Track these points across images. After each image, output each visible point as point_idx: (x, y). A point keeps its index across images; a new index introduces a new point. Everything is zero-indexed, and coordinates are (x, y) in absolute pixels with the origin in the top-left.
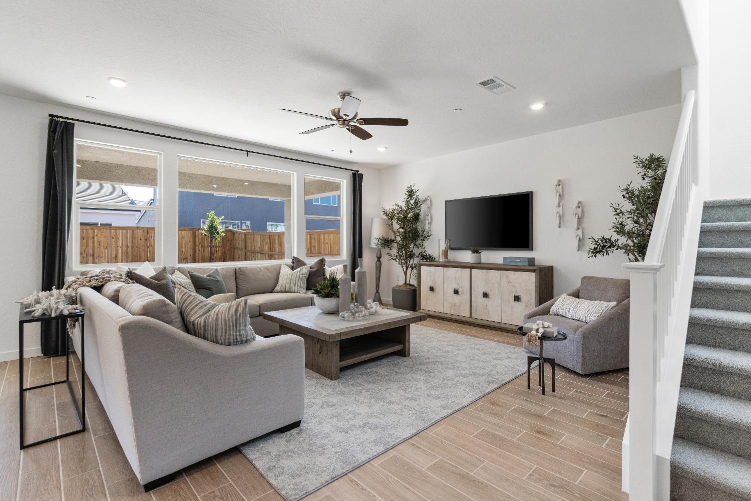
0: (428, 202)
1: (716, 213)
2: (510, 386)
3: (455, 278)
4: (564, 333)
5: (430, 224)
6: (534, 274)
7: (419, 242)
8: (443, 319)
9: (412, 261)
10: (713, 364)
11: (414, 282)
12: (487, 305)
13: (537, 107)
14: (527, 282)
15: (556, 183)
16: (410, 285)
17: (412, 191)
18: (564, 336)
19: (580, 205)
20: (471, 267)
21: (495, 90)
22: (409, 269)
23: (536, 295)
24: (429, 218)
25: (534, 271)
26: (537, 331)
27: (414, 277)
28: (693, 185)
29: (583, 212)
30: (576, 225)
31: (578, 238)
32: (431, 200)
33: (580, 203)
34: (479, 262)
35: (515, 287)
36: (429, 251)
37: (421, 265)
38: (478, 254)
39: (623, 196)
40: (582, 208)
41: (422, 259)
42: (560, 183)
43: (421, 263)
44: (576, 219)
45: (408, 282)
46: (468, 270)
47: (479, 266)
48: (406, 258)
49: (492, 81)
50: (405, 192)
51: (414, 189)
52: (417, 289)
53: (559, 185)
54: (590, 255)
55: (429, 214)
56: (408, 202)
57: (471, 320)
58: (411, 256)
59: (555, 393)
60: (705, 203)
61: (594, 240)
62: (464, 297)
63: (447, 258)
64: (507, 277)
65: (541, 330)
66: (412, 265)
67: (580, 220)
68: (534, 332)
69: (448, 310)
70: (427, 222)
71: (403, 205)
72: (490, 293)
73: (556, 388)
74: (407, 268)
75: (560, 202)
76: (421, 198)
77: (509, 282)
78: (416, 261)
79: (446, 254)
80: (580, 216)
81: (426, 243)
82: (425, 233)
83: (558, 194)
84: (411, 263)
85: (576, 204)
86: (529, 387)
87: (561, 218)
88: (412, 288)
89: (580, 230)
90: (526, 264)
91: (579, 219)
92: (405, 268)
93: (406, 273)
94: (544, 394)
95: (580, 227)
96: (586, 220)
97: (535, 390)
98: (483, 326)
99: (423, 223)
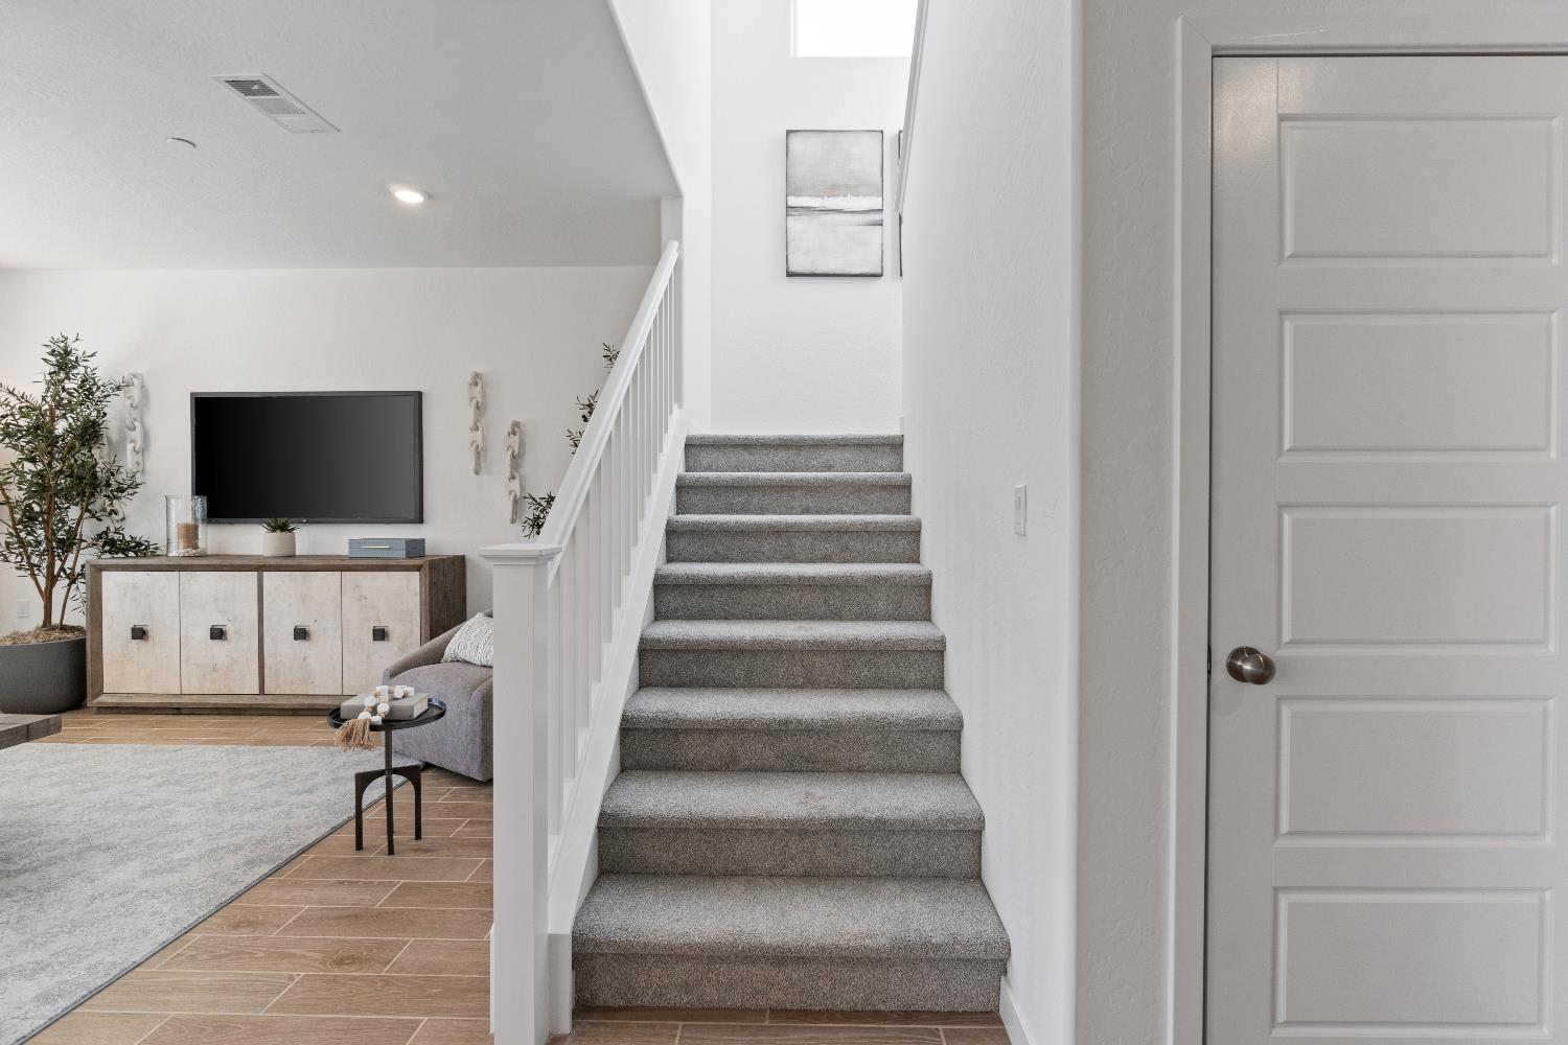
0: (135, 392)
1: (706, 457)
2: (310, 856)
3: (216, 599)
4: (441, 703)
5: (143, 451)
6: (416, 574)
7: (100, 502)
8: (178, 711)
9: (71, 557)
10: (666, 721)
11: (76, 617)
12: (305, 659)
13: (409, 197)
14: (402, 595)
15: (469, 379)
16: (63, 628)
17: (67, 353)
18: (440, 709)
19: (516, 428)
20: (260, 567)
21: (282, 118)
22: (63, 583)
23: (423, 622)
24: (137, 435)
25: (418, 568)
26: (374, 711)
27: (78, 604)
28: (675, 406)
29: (522, 444)
30: (508, 469)
31: (512, 497)
32: (142, 387)
33: (516, 425)
34: (292, 554)
35: (374, 607)
36: (134, 529)
37: (99, 569)
38: (285, 534)
39: (584, 416)
40: (520, 436)
41: (110, 552)
42: (478, 380)
43: (102, 562)
44: (509, 458)
45: (55, 620)
46: (255, 574)
47: (289, 563)
48: (49, 551)
49: (265, 90)
50: (44, 353)
51: (78, 349)
52: (88, 637)
53: (476, 384)
54: (527, 532)
55: (137, 424)
56: (55, 383)
57: (262, 700)
58: (69, 543)
59: (420, 842)
60: (688, 439)
61: (534, 499)
62: (242, 643)
63: (196, 547)
64: (357, 586)
65: (384, 708)
66: (73, 569)
67: (516, 459)
68: (364, 716)
69: (195, 685)
70: (130, 447)
71: (36, 392)
72: (312, 628)
73: (424, 829)
74: (52, 579)
75: (477, 421)
76: (102, 377)
77: (362, 598)
78: (86, 556)
79: (190, 535)
80: (516, 452)
81: (125, 505)
82: (119, 478)
83: (474, 402)
84: (69, 564)
85: (507, 428)
86: (359, 846)
87: (479, 453)
88: (70, 636)
89: (517, 481)
90: (403, 554)
91: (513, 457)
92: (42, 581)
93: (47, 597)
94: (391, 852)
95: (516, 474)
96: (528, 460)
97: (372, 849)
98: (296, 712)
99: (116, 448)
